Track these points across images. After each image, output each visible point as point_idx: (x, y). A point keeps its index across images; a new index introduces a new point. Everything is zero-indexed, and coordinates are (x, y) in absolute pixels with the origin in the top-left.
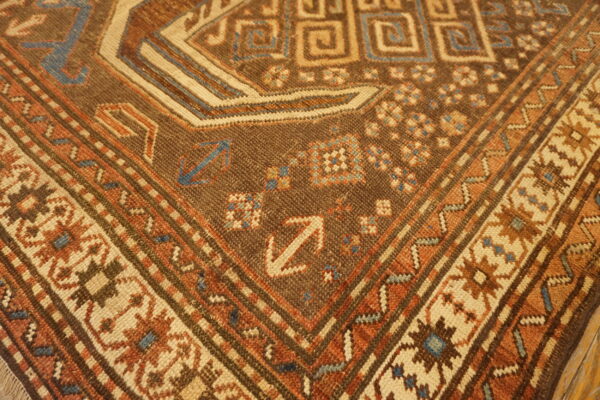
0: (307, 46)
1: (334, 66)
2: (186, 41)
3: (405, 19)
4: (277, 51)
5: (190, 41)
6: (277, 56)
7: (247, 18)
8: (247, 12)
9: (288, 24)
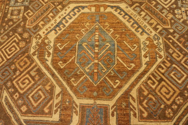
0: (165, 97)
1: (176, 97)
2: (139, 121)
3: (175, 67)
4: (161, 105)
5: (140, 120)
6: (162, 106)
7: (144, 100)
8: (142, 98)
9: (154, 93)
